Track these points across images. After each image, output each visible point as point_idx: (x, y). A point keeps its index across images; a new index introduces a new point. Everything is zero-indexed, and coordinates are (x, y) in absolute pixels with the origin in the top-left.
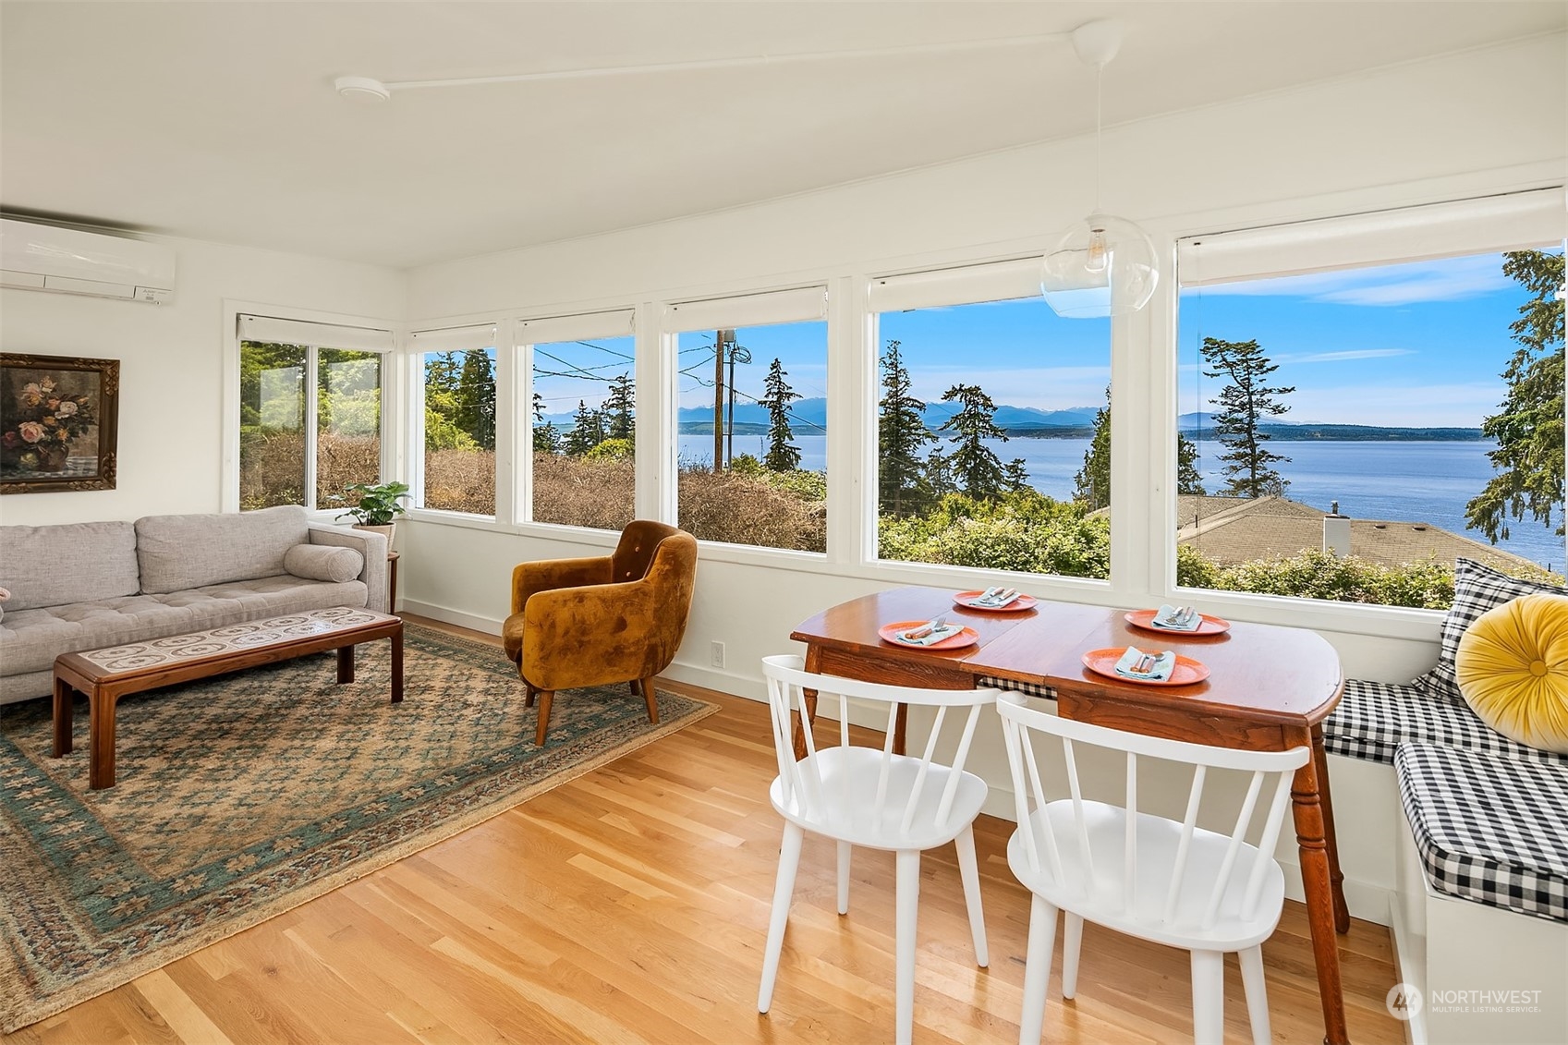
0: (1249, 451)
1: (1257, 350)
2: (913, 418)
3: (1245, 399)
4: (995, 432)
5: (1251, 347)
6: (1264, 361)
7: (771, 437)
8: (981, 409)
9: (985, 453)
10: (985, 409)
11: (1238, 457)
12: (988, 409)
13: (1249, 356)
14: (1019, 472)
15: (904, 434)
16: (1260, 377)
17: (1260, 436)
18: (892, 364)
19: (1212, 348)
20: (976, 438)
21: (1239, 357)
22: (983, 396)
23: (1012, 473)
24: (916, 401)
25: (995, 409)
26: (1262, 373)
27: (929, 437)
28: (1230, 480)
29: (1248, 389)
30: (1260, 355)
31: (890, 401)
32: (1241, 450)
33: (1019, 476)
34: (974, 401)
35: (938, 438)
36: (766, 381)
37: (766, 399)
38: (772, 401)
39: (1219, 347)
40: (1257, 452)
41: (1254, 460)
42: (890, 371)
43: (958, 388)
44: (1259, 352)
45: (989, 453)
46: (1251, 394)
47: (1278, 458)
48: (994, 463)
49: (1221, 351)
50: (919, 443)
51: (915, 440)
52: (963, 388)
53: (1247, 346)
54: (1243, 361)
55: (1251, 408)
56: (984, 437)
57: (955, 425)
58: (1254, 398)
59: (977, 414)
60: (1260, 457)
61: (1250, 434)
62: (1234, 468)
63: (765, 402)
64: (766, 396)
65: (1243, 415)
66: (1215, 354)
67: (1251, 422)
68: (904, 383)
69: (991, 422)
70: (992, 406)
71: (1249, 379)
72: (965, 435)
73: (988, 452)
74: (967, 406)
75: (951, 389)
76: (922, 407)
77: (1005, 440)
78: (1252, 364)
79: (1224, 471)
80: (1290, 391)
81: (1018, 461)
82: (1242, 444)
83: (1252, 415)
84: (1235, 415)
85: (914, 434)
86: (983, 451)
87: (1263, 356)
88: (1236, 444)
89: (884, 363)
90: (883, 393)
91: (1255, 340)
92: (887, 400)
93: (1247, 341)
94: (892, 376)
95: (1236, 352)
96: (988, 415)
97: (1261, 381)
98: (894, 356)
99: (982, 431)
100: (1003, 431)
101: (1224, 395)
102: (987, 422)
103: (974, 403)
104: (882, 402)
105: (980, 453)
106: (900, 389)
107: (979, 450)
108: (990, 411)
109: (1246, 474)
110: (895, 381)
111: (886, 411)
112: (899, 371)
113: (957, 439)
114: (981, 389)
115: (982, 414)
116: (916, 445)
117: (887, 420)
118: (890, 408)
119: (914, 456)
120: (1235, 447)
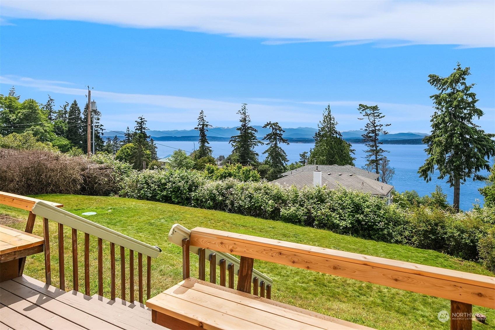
0: (375, 148)
2: (252, 135)
3: (373, 128)
4: (284, 141)
5: (375, 108)
6: (380, 114)
7: (200, 142)
8: (278, 132)
9: (280, 149)
10: (280, 132)
11: (371, 151)
13: (375, 112)
15: (249, 142)
16: (379, 119)
18: (243, 113)
19: (362, 108)
20: (276, 143)
21: (372, 112)
22: (279, 126)
24: (253, 128)
25: (284, 131)
28: (368, 160)
29: (374, 124)
31: (242, 128)
32: (372, 149)
35: (263, 143)
36: (198, 119)
37: (197, 127)
38: (200, 128)
39: (364, 108)
40: (378, 149)
42: (243, 116)
44: (378, 110)
46: (375, 127)
48: (283, 153)
50: (255, 145)
51: (253, 144)
52: (271, 123)
54: (374, 114)
55: (375, 132)
56: (280, 143)
57: (267, 138)
58: (377, 128)
60: (379, 151)
61: (375, 142)
63: (197, 128)
64: (198, 126)
65: (373, 135)
66: (363, 110)
67: (375, 137)
68: (248, 121)
69: (282, 137)
70: (282, 130)
71: (374, 120)
72: (271, 142)
74: (273, 130)
75: (267, 124)
77: (288, 144)
78: (375, 115)
80: (389, 125)
83: (376, 135)
84: (371, 135)
85: (254, 141)
86: (279, 148)
87: (380, 111)
89: (240, 112)
90: (240, 125)
91: (377, 105)
92: (241, 128)
93: (374, 106)
94: (243, 118)
95: (370, 110)
96: (281, 134)
97: (379, 121)
98: (244, 110)
99: (278, 140)
100: (287, 140)
101: (366, 127)
102: (280, 137)
103: (275, 129)
104: (239, 128)
105: (278, 149)
106: (247, 123)
107: (277, 148)
108: (282, 132)
109: (373, 158)
110: (244, 120)
111: (241, 132)
112: (246, 116)
113: (268, 143)
114: (278, 123)
115: (278, 134)
116: (254, 146)
117: (241, 136)
118: (242, 131)
119: (253, 150)
120: (371, 147)
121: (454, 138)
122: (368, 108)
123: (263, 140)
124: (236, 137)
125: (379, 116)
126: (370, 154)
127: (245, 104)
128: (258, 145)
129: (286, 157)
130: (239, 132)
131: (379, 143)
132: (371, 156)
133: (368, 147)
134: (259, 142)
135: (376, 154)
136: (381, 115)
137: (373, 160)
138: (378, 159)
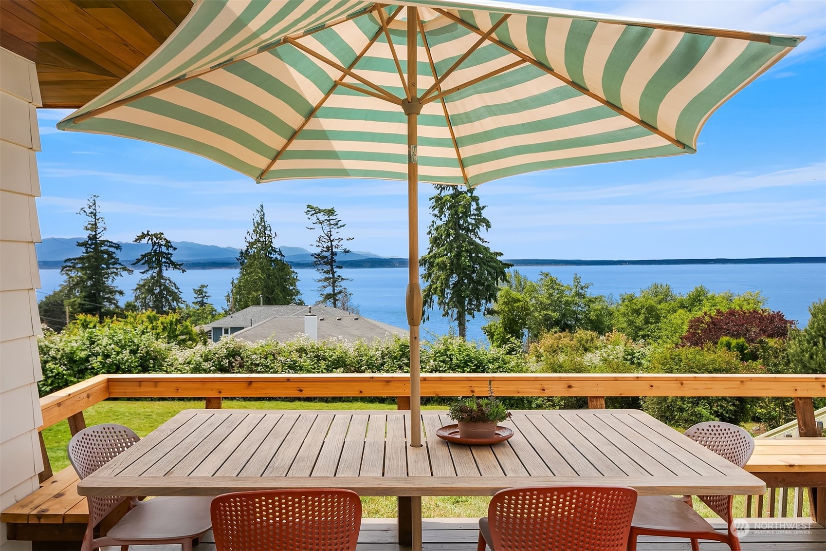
0: (331, 275)
2: (110, 255)
3: (329, 244)
4: (175, 266)
5: (331, 212)
6: (339, 221)
8: (164, 249)
9: (168, 281)
10: (167, 249)
11: (327, 279)
12: (170, 249)
13: (331, 217)
14: (204, 294)
15: (103, 269)
16: (338, 230)
17: (337, 266)
18: (92, 213)
19: (311, 211)
20: (160, 271)
21: (326, 217)
22: (165, 239)
23: (199, 295)
24: (112, 242)
25: (175, 249)
26: (338, 228)
27: (125, 270)
28: (322, 294)
29: (330, 238)
30: (336, 217)
31: (90, 242)
32: (327, 276)
33: (204, 297)
34: (159, 243)
35: (132, 271)
39: (314, 210)
40: (336, 276)
41: (334, 281)
42: (90, 219)
43: (146, 233)
44: (335, 215)
45: (171, 282)
46: (331, 241)
48: (173, 288)
49: (316, 213)
50: (116, 274)
51: (112, 273)
52: (150, 233)
53: (330, 211)
54: (328, 221)
55: (332, 249)
56: (167, 270)
57: (143, 261)
58: (334, 243)
59: (162, 253)
60: (337, 279)
61: (332, 266)
62: (324, 287)
65: (328, 254)
66: (313, 214)
67: (332, 258)
68: (102, 229)
69: (172, 259)
70: (171, 246)
71: (330, 231)
72: (151, 268)
73: (169, 280)
74: (153, 247)
75: (140, 234)
76: (118, 247)
77: (184, 271)
78: (332, 222)
79: (319, 289)
80: (352, 239)
81: (203, 286)
82: (327, 272)
83: (333, 254)
84: (325, 254)
85: (114, 268)
86: (166, 280)
87: (338, 218)
88: (325, 272)
89: (85, 212)
90: (84, 235)
91: (333, 208)
92: (88, 242)
93: (330, 208)
94: (92, 223)
95: (324, 214)
96: (169, 254)
97: (337, 233)
98: (93, 207)
99: (165, 265)
100: (182, 265)
101: (317, 241)
102: (169, 259)
103: (159, 245)
104: (83, 243)
105: (164, 281)
106: (99, 233)
107: (163, 279)
108: (171, 251)
109: (329, 290)
110: (94, 226)
111: (87, 250)
112: (98, 219)
113: (145, 271)
114: (163, 234)
115: (165, 253)
116: (115, 277)
117: (88, 257)
118: (90, 248)
119: (113, 285)
120: (325, 274)
121: (463, 258)
122: (320, 211)
123: (134, 264)
124: (75, 259)
125: (337, 224)
126: (325, 284)
127: (94, 196)
128: (121, 276)
129: (179, 296)
130: (83, 249)
131: (338, 267)
133: (320, 273)
134: (125, 269)
135: (332, 284)
136: (340, 224)
137: (330, 295)
138: (336, 291)
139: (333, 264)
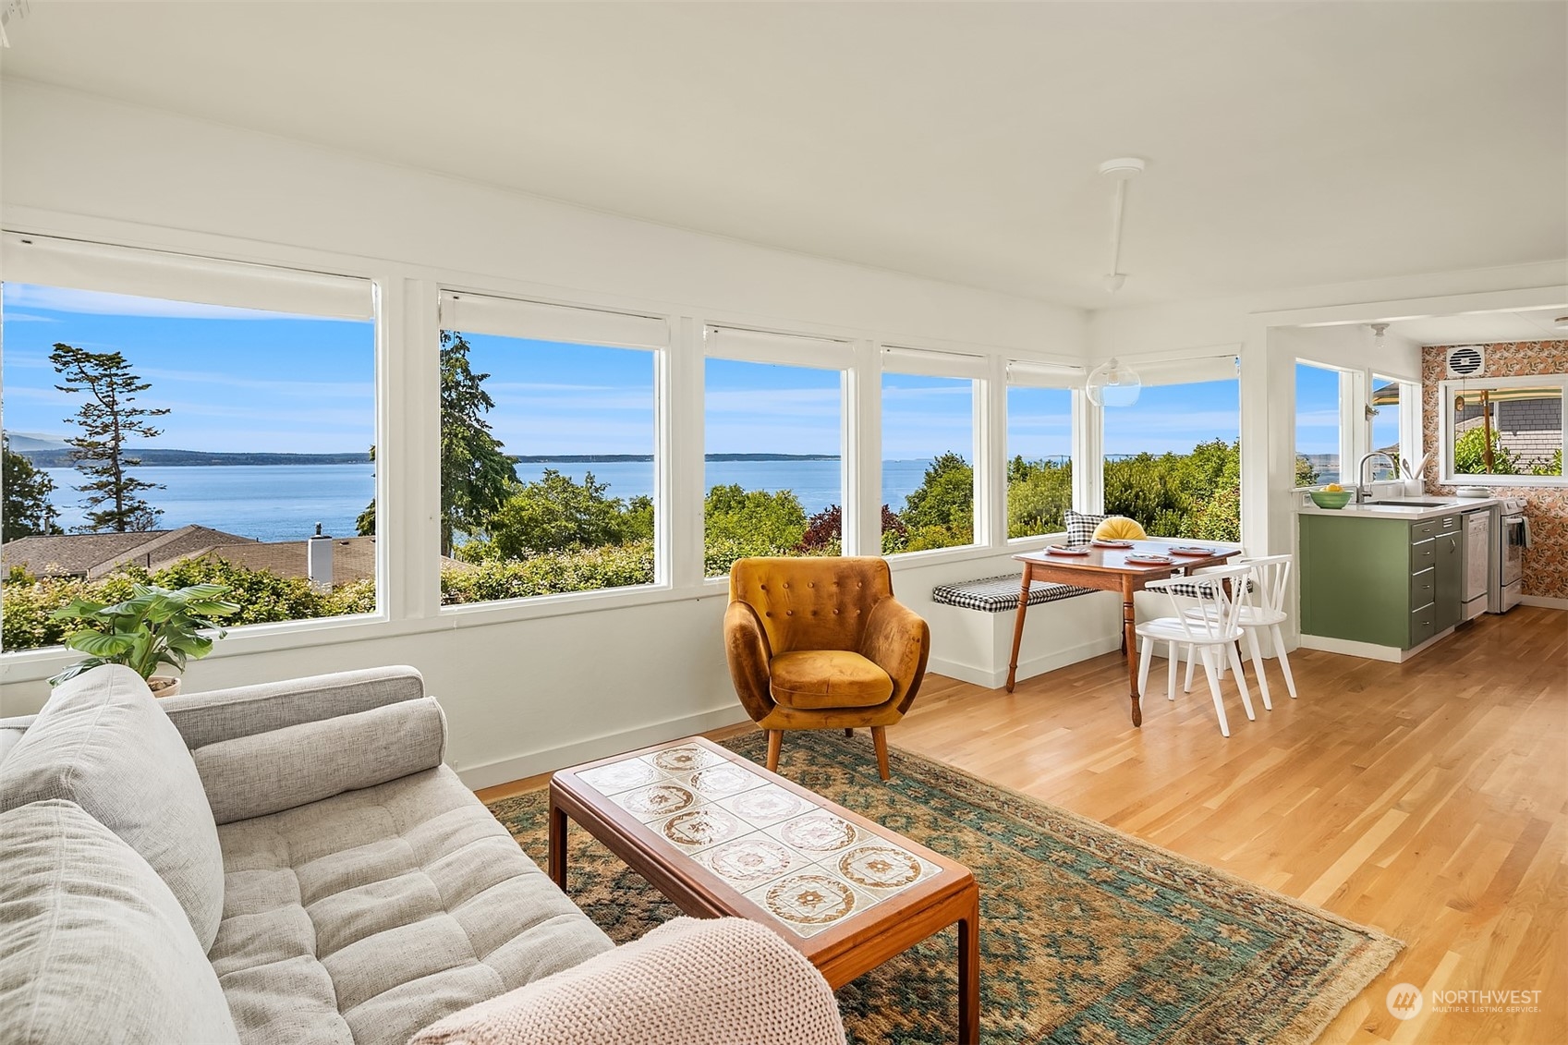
0: (113, 479)
1: (122, 365)
3: (108, 419)
5: (115, 360)
6: (132, 378)
11: (100, 486)
13: (114, 371)
16: (130, 395)
17: (126, 461)
19: (66, 357)
21: (103, 370)
26: (129, 391)
28: (90, 514)
29: (112, 408)
30: (125, 371)
32: (104, 479)
39: (74, 355)
40: (123, 479)
41: (119, 491)
44: (126, 367)
46: (115, 415)
47: (150, 486)
49: (78, 361)
53: (111, 359)
54: (108, 377)
55: (116, 430)
58: (120, 419)
60: (126, 486)
61: (115, 460)
62: (98, 500)
65: (106, 438)
66: (69, 363)
67: (116, 446)
71: (113, 397)
78: (118, 380)
80: (164, 413)
82: (104, 471)
83: (117, 438)
84: (97, 439)
87: (131, 372)
88: (97, 472)
91: (119, 353)
93: (110, 353)
95: (95, 363)
97: (129, 400)
101: (82, 414)
109: (109, 505)
120: (96, 475)
122: (88, 357)
125: (129, 384)
126: (99, 494)
131: (128, 463)
132: (96, 501)
133: (86, 474)
135: (116, 494)
136: (138, 383)
137: (111, 514)
138: (124, 508)
139: (119, 457)
